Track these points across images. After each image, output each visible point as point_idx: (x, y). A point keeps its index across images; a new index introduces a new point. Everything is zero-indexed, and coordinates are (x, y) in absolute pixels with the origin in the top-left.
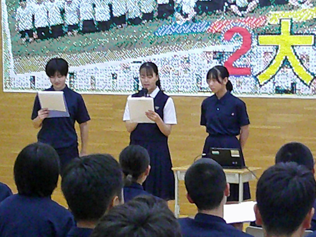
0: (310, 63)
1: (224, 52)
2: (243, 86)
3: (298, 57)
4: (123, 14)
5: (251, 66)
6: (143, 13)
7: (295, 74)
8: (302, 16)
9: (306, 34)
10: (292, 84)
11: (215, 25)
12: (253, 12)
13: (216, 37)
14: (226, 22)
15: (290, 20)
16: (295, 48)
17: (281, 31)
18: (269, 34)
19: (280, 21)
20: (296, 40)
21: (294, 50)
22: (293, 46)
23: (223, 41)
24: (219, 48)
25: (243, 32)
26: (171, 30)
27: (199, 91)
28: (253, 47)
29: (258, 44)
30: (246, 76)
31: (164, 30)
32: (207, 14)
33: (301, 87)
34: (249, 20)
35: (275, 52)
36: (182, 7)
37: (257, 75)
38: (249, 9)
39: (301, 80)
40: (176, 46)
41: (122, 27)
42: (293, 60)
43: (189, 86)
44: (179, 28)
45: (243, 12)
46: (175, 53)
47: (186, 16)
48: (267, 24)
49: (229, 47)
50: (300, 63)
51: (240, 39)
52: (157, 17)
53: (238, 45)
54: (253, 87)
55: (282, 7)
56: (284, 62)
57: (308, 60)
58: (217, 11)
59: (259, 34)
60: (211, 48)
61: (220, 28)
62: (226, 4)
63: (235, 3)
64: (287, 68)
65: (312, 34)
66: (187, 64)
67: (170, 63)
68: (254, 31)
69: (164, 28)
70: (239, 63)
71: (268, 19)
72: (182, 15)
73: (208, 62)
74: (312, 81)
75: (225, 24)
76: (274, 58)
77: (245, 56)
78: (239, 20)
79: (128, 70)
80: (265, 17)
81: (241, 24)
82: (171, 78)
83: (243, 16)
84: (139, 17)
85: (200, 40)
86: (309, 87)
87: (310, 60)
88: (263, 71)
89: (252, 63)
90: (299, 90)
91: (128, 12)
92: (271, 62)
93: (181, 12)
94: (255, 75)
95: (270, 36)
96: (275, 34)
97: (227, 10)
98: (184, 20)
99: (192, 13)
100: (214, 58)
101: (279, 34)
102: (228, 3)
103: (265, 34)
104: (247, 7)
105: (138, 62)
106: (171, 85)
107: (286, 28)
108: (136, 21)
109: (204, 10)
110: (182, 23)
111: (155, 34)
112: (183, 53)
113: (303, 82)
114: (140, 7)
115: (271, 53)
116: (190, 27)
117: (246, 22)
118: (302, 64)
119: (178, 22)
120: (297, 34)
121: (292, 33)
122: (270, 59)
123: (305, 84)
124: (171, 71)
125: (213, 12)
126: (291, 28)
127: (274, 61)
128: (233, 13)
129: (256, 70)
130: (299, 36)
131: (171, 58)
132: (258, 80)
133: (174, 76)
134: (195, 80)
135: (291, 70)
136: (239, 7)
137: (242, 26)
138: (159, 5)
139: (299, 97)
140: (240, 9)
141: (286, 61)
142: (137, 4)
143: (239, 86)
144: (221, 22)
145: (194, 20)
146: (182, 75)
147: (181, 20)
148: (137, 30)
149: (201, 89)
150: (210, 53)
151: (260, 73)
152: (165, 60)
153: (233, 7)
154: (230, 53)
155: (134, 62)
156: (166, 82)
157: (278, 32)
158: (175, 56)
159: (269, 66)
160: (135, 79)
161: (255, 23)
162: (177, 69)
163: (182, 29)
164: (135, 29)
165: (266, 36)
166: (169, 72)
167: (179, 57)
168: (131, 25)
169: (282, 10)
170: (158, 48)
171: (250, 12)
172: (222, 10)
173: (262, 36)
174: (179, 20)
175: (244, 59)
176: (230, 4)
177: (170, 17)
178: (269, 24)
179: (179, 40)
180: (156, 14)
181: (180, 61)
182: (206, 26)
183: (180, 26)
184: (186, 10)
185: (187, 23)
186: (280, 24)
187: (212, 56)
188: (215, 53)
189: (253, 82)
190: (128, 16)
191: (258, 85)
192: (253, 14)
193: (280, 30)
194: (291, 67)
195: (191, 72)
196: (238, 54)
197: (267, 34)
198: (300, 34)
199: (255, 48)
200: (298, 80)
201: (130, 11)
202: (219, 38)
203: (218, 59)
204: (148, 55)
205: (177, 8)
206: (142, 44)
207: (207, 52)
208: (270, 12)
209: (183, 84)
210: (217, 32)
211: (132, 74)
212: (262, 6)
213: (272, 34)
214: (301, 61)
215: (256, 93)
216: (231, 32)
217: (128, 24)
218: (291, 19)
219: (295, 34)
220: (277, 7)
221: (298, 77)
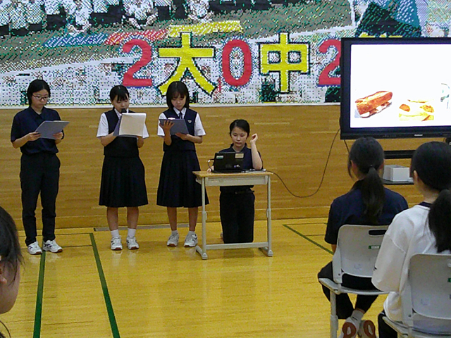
0: (211, 74)
1: (123, 64)
2: (144, 97)
3: (199, 68)
4: (5, 24)
5: (152, 77)
6: (29, 24)
7: (197, 84)
8: (202, 30)
9: (206, 47)
10: (194, 94)
11: (112, 37)
12: (152, 25)
13: (114, 49)
14: (125, 35)
15: (189, 34)
16: (196, 60)
17: (183, 44)
18: (170, 47)
19: (181, 34)
20: (196, 52)
21: (195, 62)
22: (194, 58)
23: (121, 53)
24: (119, 60)
25: (142, 44)
26: (63, 42)
27: (97, 103)
28: (154, 59)
29: (158, 56)
30: (147, 88)
31: (56, 42)
32: (103, 26)
33: (203, 96)
34: (148, 33)
35: (176, 64)
36: (75, 19)
37: (158, 86)
38: (148, 22)
39: (203, 90)
40: (70, 58)
41: (4, 38)
42: (194, 71)
43: (85, 98)
44: (72, 39)
45: (141, 25)
46: (70, 66)
47: (80, 27)
48: (167, 37)
49: (129, 59)
50: (201, 75)
51: (139, 52)
52: (47, 28)
53: (138, 57)
54: (155, 98)
55: (182, 21)
56: (185, 73)
57: (209, 71)
58: (115, 24)
59: (159, 47)
60: (109, 60)
61: (118, 40)
62: (124, 17)
63: (133, 16)
64: (188, 78)
65: (212, 47)
66: (82, 77)
67: (64, 75)
68: (154, 44)
69: (54, 40)
70: (139, 75)
71: (168, 32)
72: (75, 26)
73: (107, 74)
74: (213, 91)
75: (123, 37)
76: (176, 70)
77: (145, 68)
78: (138, 33)
79: (14, 83)
80: (165, 30)
81: (141, 37)
82: (65, 91)
83: (141, 29)
84: (24, 28)
85: (97, 52)
86: (211, 96)
87: (211, 71)
88: (164, 82)
89: (153, 75)
90: (201, 99)
91: (11, 22)
92: (173, 73)
93: (74, 23)
94: (156, 86)
95: (171, 49)
96: (176, 47)
97: (125, 23)
98: (78, 32)
99: (87, 25)
100: (113, 70)
101: (180, 47)
102: (125, 16)
103: (165, 47)
104: (146, 20)
105: (25, 75)
106: (65, 98)
107: (186, 41)
108: (21, 32)
109: (100, 22)
110: (76, 35)
111: (44, 45)
112: (78, 65)
113: (205, 92)
114: (26, 17)
115: (172, 64)
116: (86, 38)
117: (145, 35)
118: (203, 75)
119: (71, 34)
120: (197, 47)
121: (192, 46)
122: (172, 71)
123: (207, 93)
124: (65, 83)
125: (109, 24)
126: (191, 41)
127: (176, 73)
128: (132, 25)
129: (157, 81)
130: (199, 49)
131: (64, 70)
132: (159, 91)
133: (68, 88)
134: (93, 92)
135: (192, 80)
136: (137, 20)
137: (141, 38)
138: (48, 15)
139: (201, 106)
140: (139, 22)
141: (187, 72)
142: (22, 14)
143: (140, 97)
144: (119, 35)
145: (89, 32)
146: (77, 87)
147: (74, 33)
148: (23, 42)
149: (99, 100)
150: (108, 65)
151: (162, 84)
152: (58, 72)
153: (130, 19)
154: (130, 64)
155: (21, 75)
156: (59, 95)
157: (178, 44)
158: (69, 68)
159: (170, 77)
160: (22, 92)
161: (155, 35)
162: (71, 81)
163: (76, 41)
164: (21, 40)
165: (166, 49)
166: (62, 85)
167: (74, 69)
168: (16, 36)
169: (182, 24)
170: (49, 60)
171: (149, 25)
172: (120, 23)
173: (163, 49)
174: (72, 31)
175: (144, 70)
176: (128, 17)
177: (61, 29)
178: (169, 37)
179: (73, 52)
180: (45, 25)
181: (74, 73)
182: (103, 38)
183: (73, 38)
184: (79, 21)
185: (82, 34)
186: (181, 37)
187: (110, 68)
188: (113, 64)
189: (155, 93)
190: (12, 26)
191: (160, 96)
192: (152, 27)
193: (181, 43)
194: (192, 78)
195: (88, 84)
196: (137, 66)
197: (167, 47)
198: (200, 47)
199: (156, 60)
200: (200, 90)
201: (13, 21)
202: (117, 50)
203: (116, 70)
204: (37, 67)
205: (70, 20)
206: (28, 56)
207: (105, 64)
208: (171, 26)
209: (79, 96)
210: (115, 44)
211: (18, 88)
212: (162, 20)
213: (172, 47)
214: (202, 72)
215: (158, 103)
216: (130, 44)
217: (12, 35)
218: (191, 33)
219: (195, 47)
220: (177, 21)
221: (199, 87)
